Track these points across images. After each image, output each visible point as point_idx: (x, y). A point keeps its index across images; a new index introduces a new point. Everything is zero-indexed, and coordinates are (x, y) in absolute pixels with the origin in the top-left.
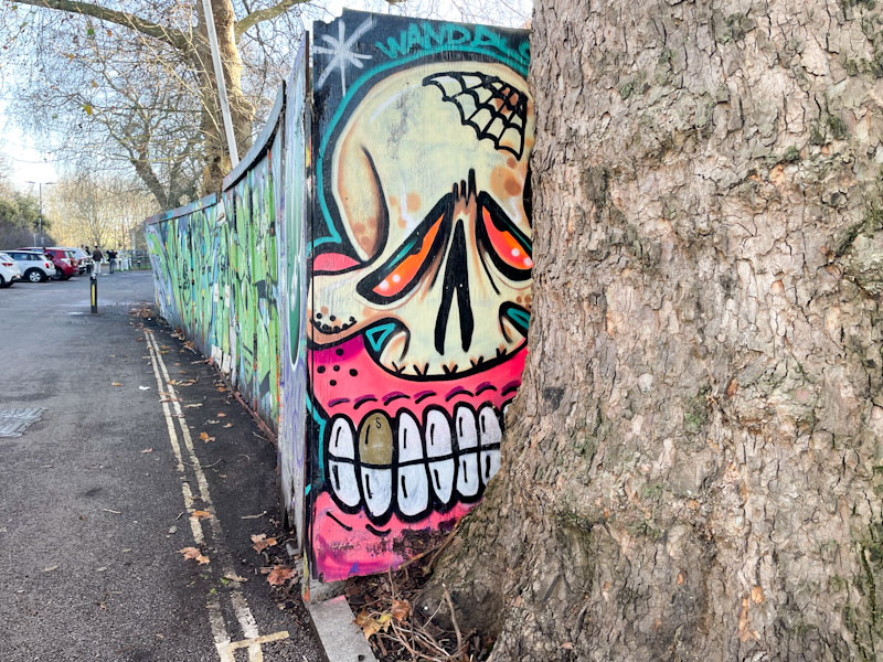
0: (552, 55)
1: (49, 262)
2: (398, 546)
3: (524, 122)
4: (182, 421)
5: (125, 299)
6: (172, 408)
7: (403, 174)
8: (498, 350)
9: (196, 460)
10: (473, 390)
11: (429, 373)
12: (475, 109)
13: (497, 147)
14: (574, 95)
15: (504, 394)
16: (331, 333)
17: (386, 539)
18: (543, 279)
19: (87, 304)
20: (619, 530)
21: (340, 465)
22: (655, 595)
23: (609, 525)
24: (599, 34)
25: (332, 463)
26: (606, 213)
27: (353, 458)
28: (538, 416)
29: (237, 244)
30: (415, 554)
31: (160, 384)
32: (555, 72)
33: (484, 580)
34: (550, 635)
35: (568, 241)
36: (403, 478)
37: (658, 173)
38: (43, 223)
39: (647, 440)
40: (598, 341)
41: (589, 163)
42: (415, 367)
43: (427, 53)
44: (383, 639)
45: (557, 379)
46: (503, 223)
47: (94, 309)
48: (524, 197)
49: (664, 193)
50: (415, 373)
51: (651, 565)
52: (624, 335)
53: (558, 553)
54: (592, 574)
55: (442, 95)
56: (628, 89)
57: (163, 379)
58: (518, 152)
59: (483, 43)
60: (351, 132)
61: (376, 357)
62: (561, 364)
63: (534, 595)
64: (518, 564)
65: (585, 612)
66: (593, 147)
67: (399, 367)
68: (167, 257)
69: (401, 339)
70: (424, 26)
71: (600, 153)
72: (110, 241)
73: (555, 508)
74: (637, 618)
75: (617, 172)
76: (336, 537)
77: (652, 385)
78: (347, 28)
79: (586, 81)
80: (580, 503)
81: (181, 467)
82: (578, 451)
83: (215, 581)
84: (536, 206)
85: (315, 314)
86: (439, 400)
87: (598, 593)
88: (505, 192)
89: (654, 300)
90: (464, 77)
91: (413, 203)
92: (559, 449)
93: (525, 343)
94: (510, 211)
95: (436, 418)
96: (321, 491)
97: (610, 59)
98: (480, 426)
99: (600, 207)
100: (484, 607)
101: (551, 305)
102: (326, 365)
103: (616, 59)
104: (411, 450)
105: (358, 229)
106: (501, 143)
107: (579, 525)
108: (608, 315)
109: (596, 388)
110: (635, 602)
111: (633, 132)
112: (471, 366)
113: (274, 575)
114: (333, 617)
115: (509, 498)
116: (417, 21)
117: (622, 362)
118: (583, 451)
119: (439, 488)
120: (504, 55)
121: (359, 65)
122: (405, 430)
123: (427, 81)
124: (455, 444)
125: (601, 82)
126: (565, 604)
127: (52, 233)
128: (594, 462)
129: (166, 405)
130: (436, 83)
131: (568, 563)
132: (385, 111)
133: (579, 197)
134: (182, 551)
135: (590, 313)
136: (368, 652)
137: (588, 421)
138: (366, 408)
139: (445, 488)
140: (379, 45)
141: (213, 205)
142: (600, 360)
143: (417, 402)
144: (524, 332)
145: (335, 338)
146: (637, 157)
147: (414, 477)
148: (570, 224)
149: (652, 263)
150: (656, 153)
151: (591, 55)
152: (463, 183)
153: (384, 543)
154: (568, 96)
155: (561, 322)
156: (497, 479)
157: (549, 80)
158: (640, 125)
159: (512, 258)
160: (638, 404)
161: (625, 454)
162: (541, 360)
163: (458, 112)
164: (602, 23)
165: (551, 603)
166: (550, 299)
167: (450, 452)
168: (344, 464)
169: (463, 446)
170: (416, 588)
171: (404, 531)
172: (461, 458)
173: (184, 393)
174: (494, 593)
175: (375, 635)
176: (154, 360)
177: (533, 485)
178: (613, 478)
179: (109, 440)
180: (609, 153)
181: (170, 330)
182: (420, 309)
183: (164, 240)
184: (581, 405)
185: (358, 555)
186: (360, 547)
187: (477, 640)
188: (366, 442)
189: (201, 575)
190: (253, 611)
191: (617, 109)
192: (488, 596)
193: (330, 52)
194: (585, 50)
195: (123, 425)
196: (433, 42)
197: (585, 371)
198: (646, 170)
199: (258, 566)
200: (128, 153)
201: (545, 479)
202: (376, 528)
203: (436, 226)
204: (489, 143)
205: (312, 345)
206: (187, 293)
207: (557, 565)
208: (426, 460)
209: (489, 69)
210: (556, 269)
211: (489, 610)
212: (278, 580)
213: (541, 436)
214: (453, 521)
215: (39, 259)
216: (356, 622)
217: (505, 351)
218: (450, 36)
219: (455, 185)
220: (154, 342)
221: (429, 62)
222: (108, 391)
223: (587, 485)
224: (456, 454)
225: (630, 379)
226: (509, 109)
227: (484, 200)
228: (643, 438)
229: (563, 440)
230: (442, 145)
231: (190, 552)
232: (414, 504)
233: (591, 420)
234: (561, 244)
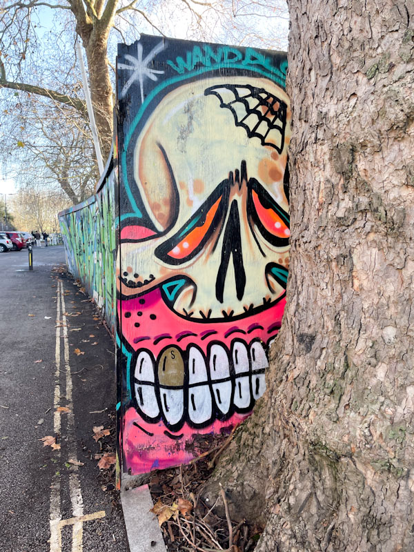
0: (305, 53)
1: (9, 240)
2: (189, 447)
3: (284, 124)
4: (66, 340)
5: (51, 262)
6: (62, 331)
7: (190, 164)
8: (264, 299)
9: (68, 368)
10: (245, 329)
11: (211, 317)
12: (246, 114)
13: (263, 144)
14: (324, 83)
15: (269, 332)
16: (135, 287)
17: (180, 441)
18: (297, 243)
19: (27, 265)
20: (364, 464)
21: (144, 387)
22: (396, 524)
23: (356, 459)
24: (346, 25)
25: (137, 386)
26: (353, 183)
27: (153, 381)
28: (294, 355)
29: (104, 227)
30: (203, 452)
31: (58, 316)
32: (307, 67)
33: (252, 482)
34: (303, 543)
35: (318, 210)
36: (193, 396)
37: (402, 144)
38: (9, 218)
39: (391, 386)
40: (345, 296)
41: (337, 141)
42: (201, 312)
43: (207, 70)
44: (173, 526)
45: (310, 326)
46: (268, 202)
47: (31, 268)
48: (284, 182)
49: (408, 162)
50: (201, 317)
51: (394, 498)
52: (369, 291)
53: (310, 474)
54: (339, 496)
55: (220, 103)
56: (374, 69)
57: (61, 312)
58: (280, 148)
59: (252, 62)
60: (148, 132)
61: (170, 305)
62: (313, 314)
63: (290, 508)
64: (277, 475)
65: (333, 528)
66: (341, 125)
67: (188, 312)
68: (70, 236)
69: (189, 291)
70: (205, 49)
71: (347, 131)
72: (48, 228)
73: (307, 437)
74: (379, 542)
75: (364, 146)
76: (141, 441)
77: (396, 337)
78: (144, 49)
79: (334, 69)
80: (330, 437)
81: (58, 373)
82: (328, 391)
83: (61, 465)
84: (293, 184)
85: (123, 272)
86: (219, 337)
87: (344, 514)
88: (269, 178)
89: (397, 260)
90: (237, 89)
91: (198, 186)
92: (311, 386)
93: (284, 295)
94: (274, 193)
95: (217, 350)
96: (128, 407)
97: (356, 46)
98: (251, 356)
99: (348, 179)
100: (251, 504)
101: (304, 266)
102: (131, 312)
103: (362, 45)
104: (198, 375)
105: (155, 207)
106: (266, 140)
107: (328, 456)
108: (354, 274)
109: (344, 337)
110: (378, 529)
111: (379, 108)
112: (243, 311)
113: (103, 461)
114: (138, 504)
115: (271, 420)
116: (199, 44)
117: (367, 315)
118: (332, 392)
119: (220, 402)
120: (269, 72)
121: (154, 78)
122: (194, 360)
123: (208, 92)
124: (232, 370)
125: (348, 68)
126: (316, 519)
127: (15, 224)
128: (342, 401)
129: (58, 329)
130: (215, 93)
131: (318, 484)
132: (175, 115)
133: (328, 171)
134: (43, 439)
135: (340, 272)
136: (159, 538)
137: (336, 365)
138: (163, 344)
139: (225, 403)
140: (170, 63)
141: (93, 203)
142: (347, 312)
143: (203, 339)
144: (284, 285)
145: (138, 290)
146: (382, 130)
147: (201, 395)
148: (320, 196)
149: (396, 226)
150: (401, 125)
151: (339, 45)
152: (237, 171)
153: (178, 445)
154: (318, 86)
155: (312, 280)
156: (262, 401)
157: (303, 76)
158: (385, 100)
159: (275, 229)
160: (382, 354)
161: (370, 398)
162: (296, 310)
163: (232, 116)
164: (349, 16)
165: (304, 516)
166: (304, 260)
167: (228, 376)
168: (146, 386)
169: (238, 370)
170: (202, 479)
171: (194, 435)
172: (237, 380)
173: (71, 321)
174: (259, 494)
175: (166, 522)
176: (59, 300)
177: (290, 413)
178: (359, 418)
179: (15, 353)
180: (356, 128)
181: (74, 281)
182: (204, 269)
183: (69, 226)
184: (330, 351)
185: (159, 454)
186: (160, 448)
187: (246, 529)
188: (164, 369)
189: (52, 460)
190: (83, 492)
191: (363, 88)
192: (255, 495)
193: (131, 68)
194: (334, 42)
195: (28, 343)
196: (213, 61)
197: (333, 322)
198: (391, 141)
199: (93, 453)
200: (56, 176)
201: (299, 411)
202: (172, 433)
203: (216, 205)
204: (256, 140)
205: (121, 297)
206: (81, 258)
207: (309, 484)
208: (210, 382)
209: (257, 83)
210: (308, 235)
211: (255, 506)
212: (106, 465)
213: (296, 373)
214: (231, 427)
215: (3, 238)
216: (153, 510)
217: (270, 299)
218: (226, 57)
219: (231, 173)
220: (62, 288)
221: (209, 77)
222: (25, 320)
223: (336, 422)
224: (233, 377)
225: (374, 331)
226: (272, 114)
227: (253, 184)
228: (387, 384)
229: (314, 380)
230: (220, 142)
231: (49, 440)
232: (201, 415)
233: (339, 365)
234: (313, 213)
